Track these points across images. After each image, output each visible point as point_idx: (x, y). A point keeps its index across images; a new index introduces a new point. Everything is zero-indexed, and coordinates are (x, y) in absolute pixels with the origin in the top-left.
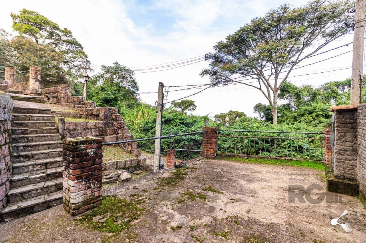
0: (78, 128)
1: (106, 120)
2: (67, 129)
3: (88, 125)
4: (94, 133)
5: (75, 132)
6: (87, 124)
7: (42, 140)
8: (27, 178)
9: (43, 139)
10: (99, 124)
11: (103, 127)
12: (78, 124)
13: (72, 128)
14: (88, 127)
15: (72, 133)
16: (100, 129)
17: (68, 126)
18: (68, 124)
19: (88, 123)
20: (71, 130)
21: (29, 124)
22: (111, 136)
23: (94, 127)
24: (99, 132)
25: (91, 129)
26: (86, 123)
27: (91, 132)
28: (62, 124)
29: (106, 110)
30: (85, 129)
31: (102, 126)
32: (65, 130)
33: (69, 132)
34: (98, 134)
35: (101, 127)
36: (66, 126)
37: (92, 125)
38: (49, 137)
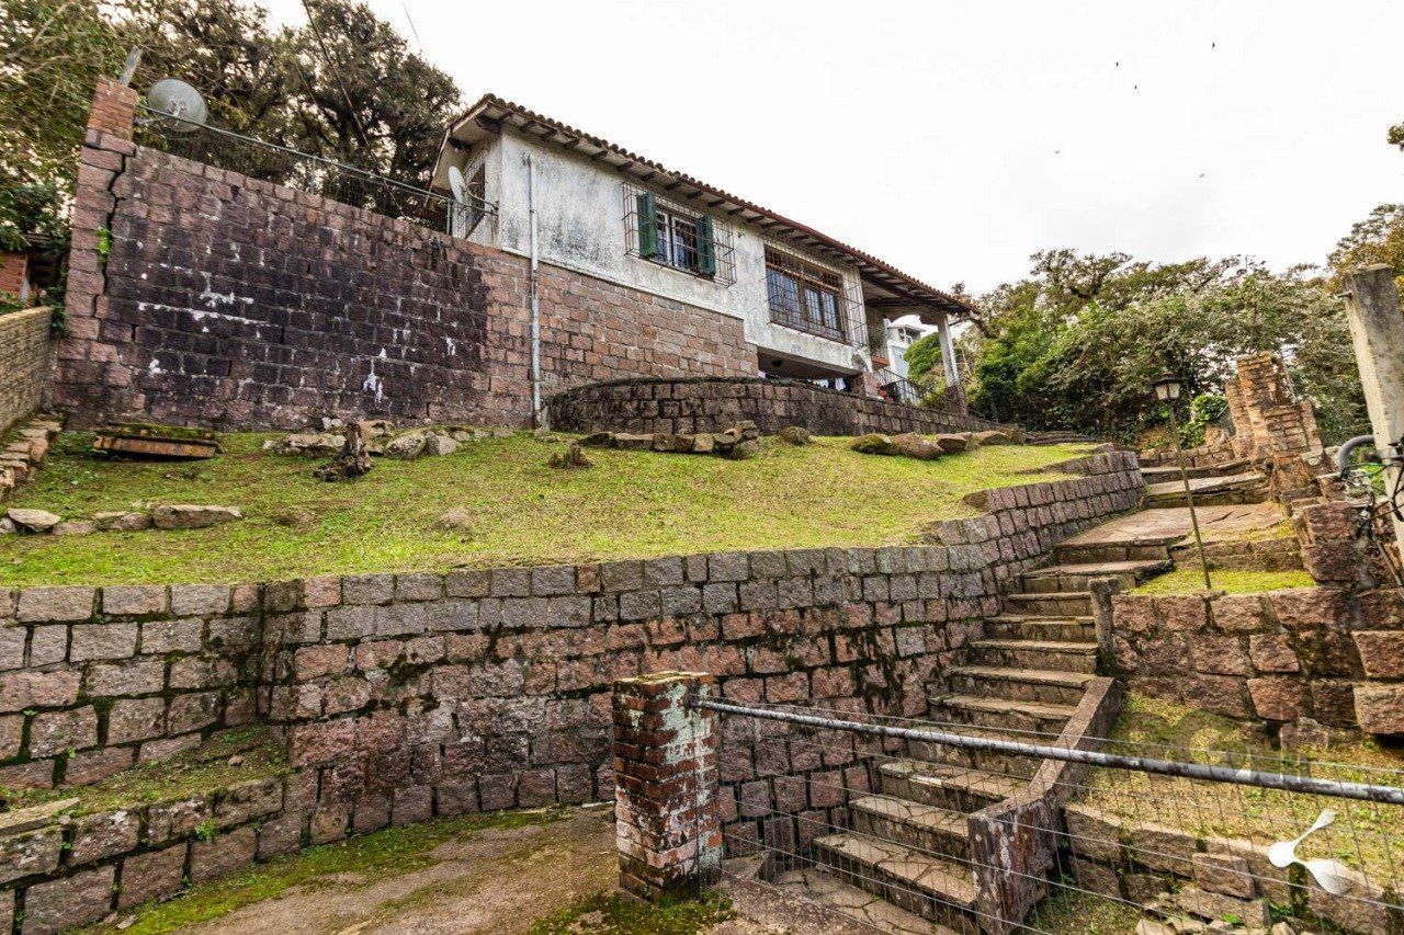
0: (1171, 625)
1: (1341, 582)
2: (1120, 628)
3: (1216, 611)
4: (1264, 654)
5: (1158, 644)
6: (1209, 608)
7: (1038, 663)
8: (905, 777)
9: (1041, 660)
10: (1284, 609)
11: (1323, 626)
12: (1164, 608)
13: (1140, 621)
14: (1219, 622)
15: (1144, 647)
16: (1303, 636)
17: (1125, 616)
18: (1124, 607)
19: (1213, 603)
20: (1140, 633)
21: (1043, 604)
22: (1383, 690)
23: (1254, 622)
24: (1300, 655)
25: (1243, 634)
26: (1207, 601)
27: (1245, 648)
28: (1101, 608)
29: (1325, 521)
30: (1202, 631)
31: (1314, 617)
32: (1113, 630)
33: (1132, 643)
34: (1295, 667)
35: (1310, 627)
36: (1116, 613)
37: (1239, 610)
38: (1059, 656)
